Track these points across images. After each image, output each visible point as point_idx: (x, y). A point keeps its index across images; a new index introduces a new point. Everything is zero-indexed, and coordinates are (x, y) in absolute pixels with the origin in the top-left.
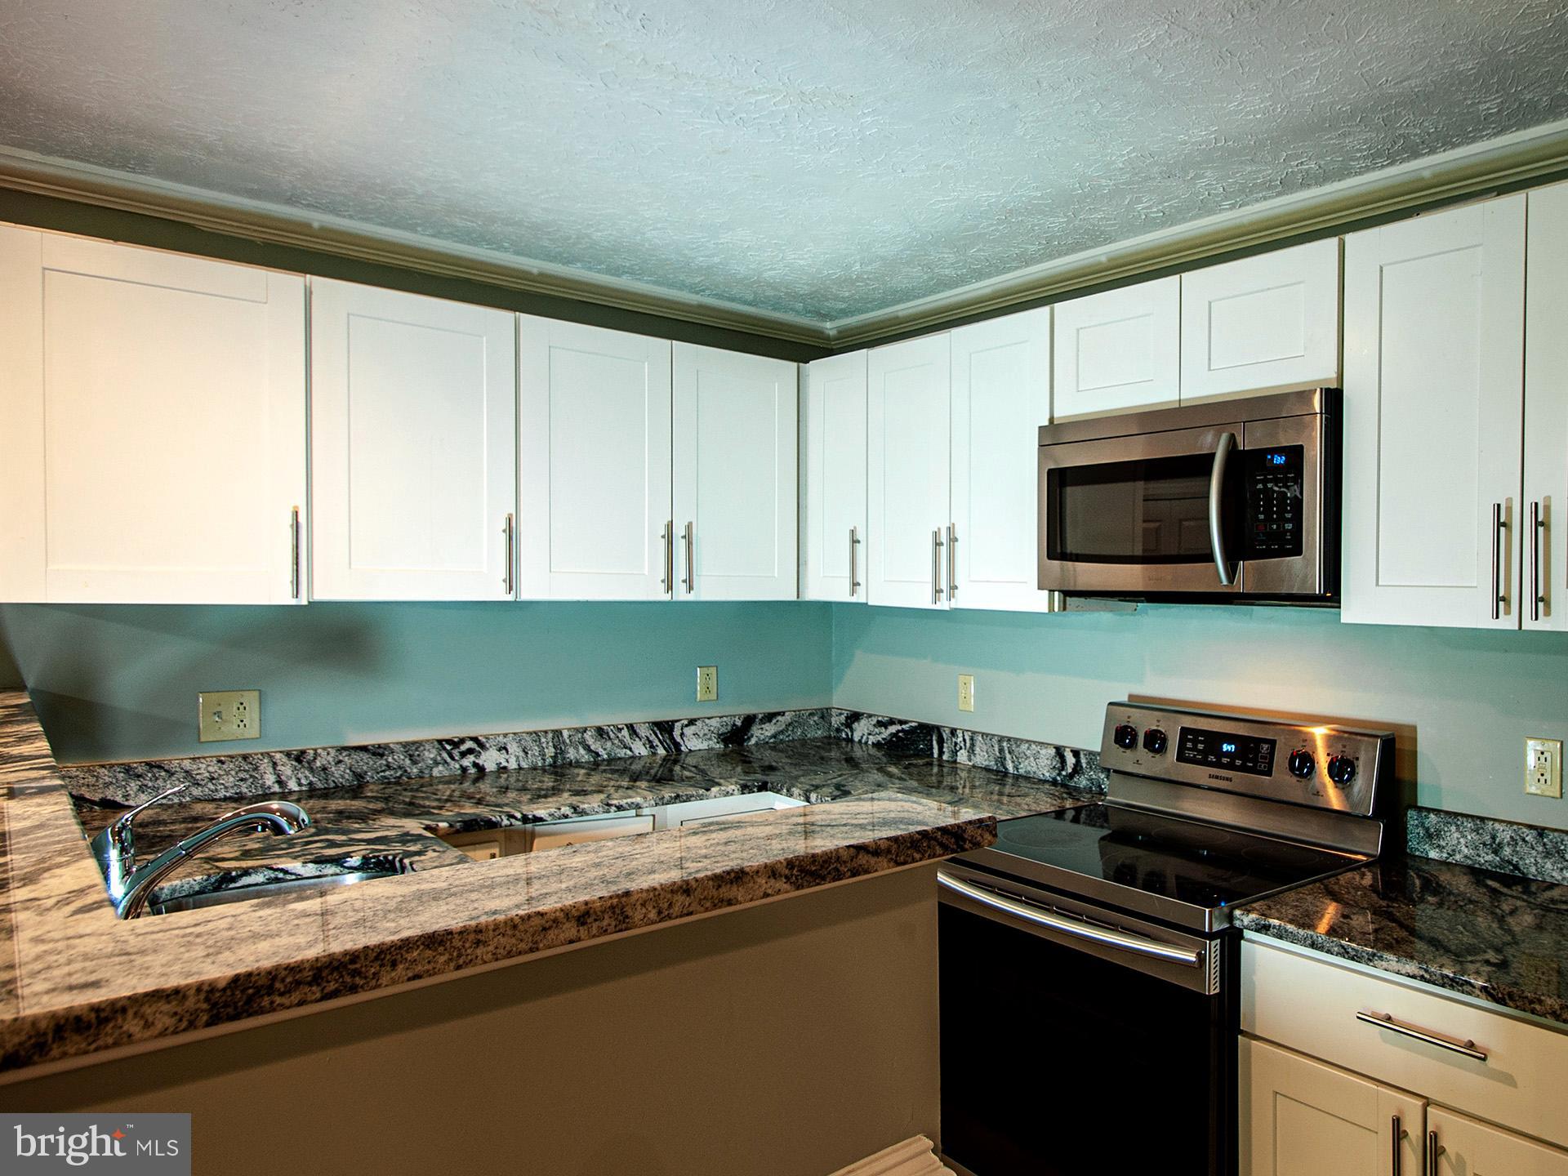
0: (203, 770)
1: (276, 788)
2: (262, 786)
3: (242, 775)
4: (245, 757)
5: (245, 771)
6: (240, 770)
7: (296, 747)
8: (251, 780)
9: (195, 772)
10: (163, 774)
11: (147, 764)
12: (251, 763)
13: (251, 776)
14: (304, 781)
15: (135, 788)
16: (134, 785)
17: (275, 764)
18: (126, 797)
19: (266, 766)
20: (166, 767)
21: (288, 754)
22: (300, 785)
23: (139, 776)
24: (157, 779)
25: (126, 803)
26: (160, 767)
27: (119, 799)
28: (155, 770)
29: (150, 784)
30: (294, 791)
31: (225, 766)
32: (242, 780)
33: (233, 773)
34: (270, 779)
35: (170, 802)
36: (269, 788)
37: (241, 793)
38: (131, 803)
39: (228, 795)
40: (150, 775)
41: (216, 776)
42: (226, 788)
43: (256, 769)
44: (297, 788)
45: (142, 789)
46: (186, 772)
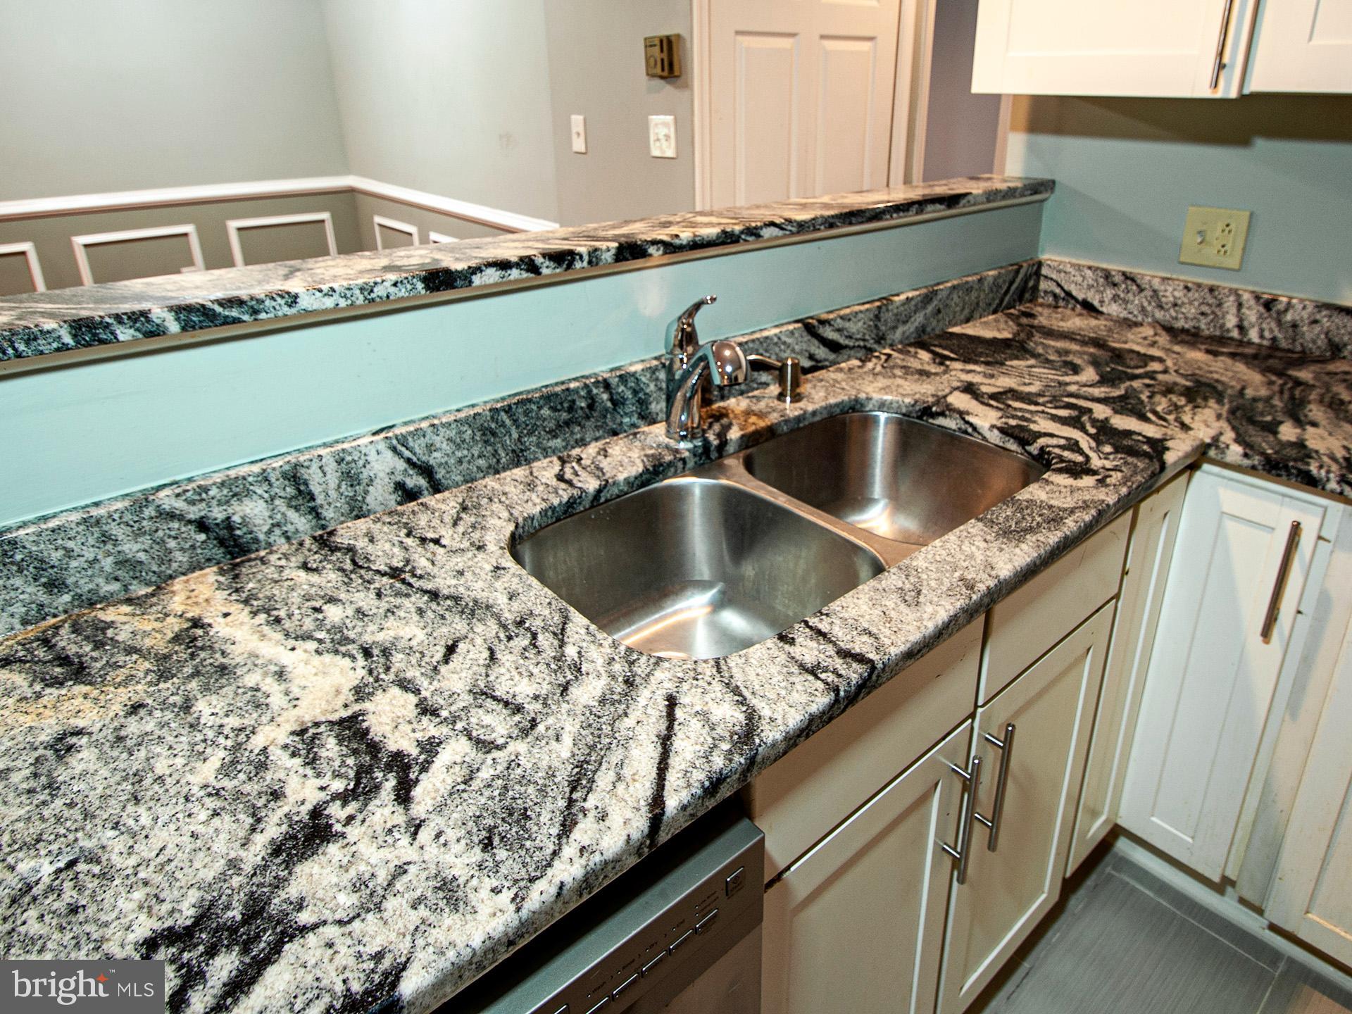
0: (1170, 293)
1: (1235, 334)
2: (1222, 326)
3: (1205, 309)
4: (1212, 290)
5: (1208, 305)
6: (1203, 303)
7: (1267, 292)
8: (1211, 317)
9: (1161, 294)
10: (1134, 287)
11: (1124, 274)
12: (1216, 298)
13: (1213, 313)
14: (1267, 334)
15: (1110, 296)
16: (1109, 293)
17: (1240, 306)
18: (1102, 302)
19: (1230, 303)
20: (1139, 281)
21: (1257, 298)
22: (1262, 337)
23: (1115, 285)
24: (1128, 292)
25: (1101, 309)
26: (1133, 280)
27: (1096, 303)
28: (1129, 282)
29: (1122, 295)
30: (1253, 343)
31: (1190, 294)
32: (1203, 314)
33: (1196, 303)
34: (1231, 321)
35: (1134, 319)
36: (1228, 331)
37: (1197, 328)
38: (1104, 309)
39: (1187, 326)
40: (1124, 286)
41: (1179, 302)
42: (1186, 318)
43: (1220, 305)
44: (1256, 339)
45: (1115, 298)
46: (1155, 291)
